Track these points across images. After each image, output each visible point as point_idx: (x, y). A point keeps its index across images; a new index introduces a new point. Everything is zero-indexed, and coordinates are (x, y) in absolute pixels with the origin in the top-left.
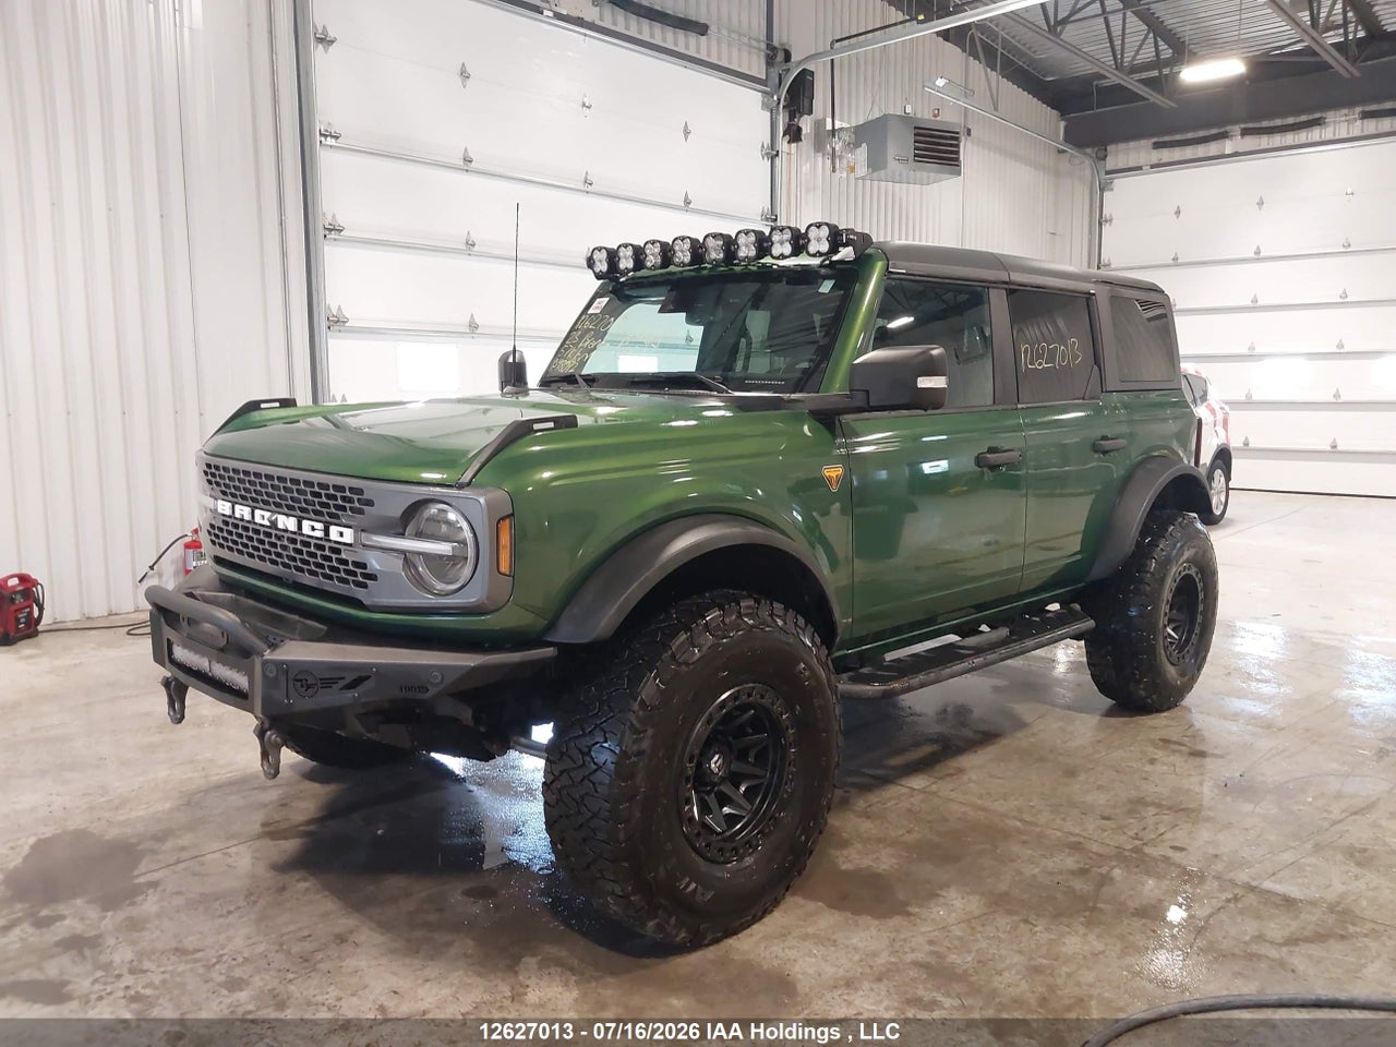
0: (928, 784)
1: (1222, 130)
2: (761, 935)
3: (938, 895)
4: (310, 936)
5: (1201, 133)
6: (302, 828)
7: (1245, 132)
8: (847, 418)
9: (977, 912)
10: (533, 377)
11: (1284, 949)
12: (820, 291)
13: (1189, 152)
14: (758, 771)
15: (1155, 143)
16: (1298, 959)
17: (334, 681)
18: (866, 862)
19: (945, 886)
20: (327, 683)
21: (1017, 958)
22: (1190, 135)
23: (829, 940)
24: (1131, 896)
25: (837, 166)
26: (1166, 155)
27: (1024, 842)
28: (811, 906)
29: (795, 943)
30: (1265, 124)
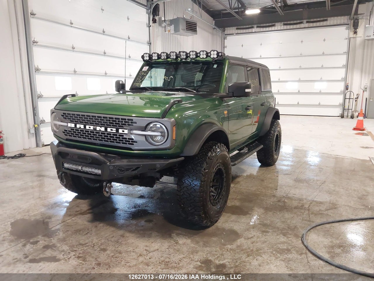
0: (234, 186)
1: (252, 26)
2: (222, 222)
3: (253, 209)
4: (113, 236)
5: (247, 27)
6: (88, 211)
7: (257, 27)
8: (225, 99)
9: (264, 212)
10: (128, 88)
11: (326, 212)
12: (214, 67)
13: (244, 31)
14: (217, 184)
15: (236, 28)
16: (330, 212)
17: (130, 169)
18: (233, 204)
19: (253, 207)
20: (127, 170)
21: (278, 220)
22: (245, 27)
23: (237, 221)
24: (291, 205)
25: (166, 30)
26: (239, 31)
27: (263, 196)
28: (229, 215)
29: (230, 223)
30: (262, 25)
